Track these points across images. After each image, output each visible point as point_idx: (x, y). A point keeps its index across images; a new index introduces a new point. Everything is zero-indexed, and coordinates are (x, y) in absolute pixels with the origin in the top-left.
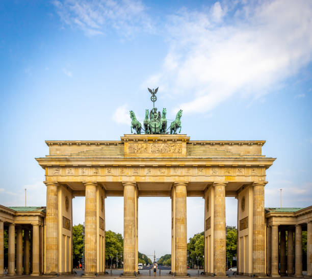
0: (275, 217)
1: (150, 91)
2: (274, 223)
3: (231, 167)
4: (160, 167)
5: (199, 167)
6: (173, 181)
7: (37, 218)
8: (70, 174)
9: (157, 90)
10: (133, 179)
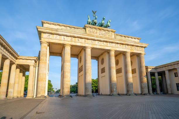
0: (149, 68)
1: (93, 12)
2: (149, 71)
3: (133, 46)
4: (104, 41)
5: (120, 44)
6: (109, 49)
7: (33, 61)
8: (56, 39)
9: (96, 12)
10: (91, 46)
